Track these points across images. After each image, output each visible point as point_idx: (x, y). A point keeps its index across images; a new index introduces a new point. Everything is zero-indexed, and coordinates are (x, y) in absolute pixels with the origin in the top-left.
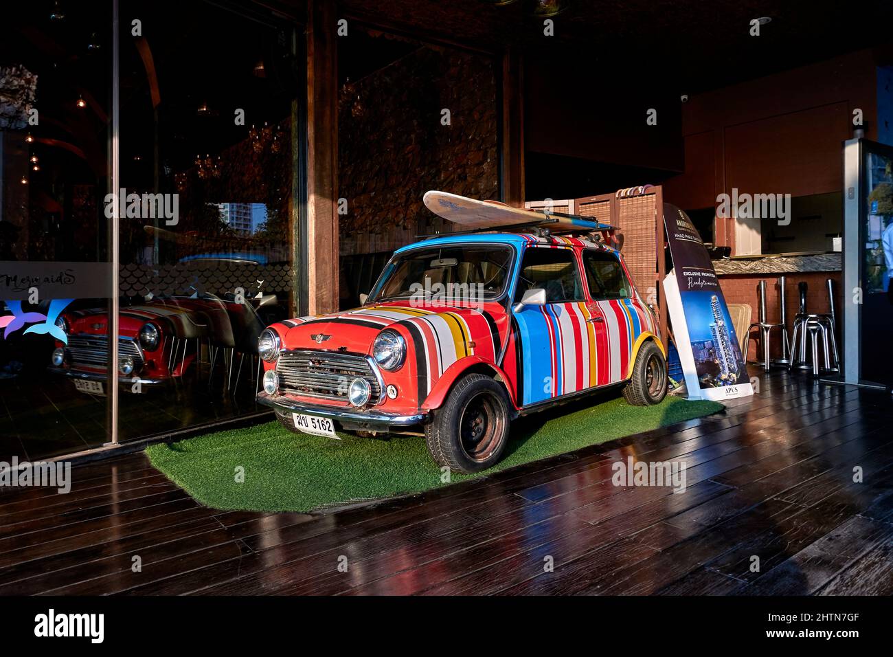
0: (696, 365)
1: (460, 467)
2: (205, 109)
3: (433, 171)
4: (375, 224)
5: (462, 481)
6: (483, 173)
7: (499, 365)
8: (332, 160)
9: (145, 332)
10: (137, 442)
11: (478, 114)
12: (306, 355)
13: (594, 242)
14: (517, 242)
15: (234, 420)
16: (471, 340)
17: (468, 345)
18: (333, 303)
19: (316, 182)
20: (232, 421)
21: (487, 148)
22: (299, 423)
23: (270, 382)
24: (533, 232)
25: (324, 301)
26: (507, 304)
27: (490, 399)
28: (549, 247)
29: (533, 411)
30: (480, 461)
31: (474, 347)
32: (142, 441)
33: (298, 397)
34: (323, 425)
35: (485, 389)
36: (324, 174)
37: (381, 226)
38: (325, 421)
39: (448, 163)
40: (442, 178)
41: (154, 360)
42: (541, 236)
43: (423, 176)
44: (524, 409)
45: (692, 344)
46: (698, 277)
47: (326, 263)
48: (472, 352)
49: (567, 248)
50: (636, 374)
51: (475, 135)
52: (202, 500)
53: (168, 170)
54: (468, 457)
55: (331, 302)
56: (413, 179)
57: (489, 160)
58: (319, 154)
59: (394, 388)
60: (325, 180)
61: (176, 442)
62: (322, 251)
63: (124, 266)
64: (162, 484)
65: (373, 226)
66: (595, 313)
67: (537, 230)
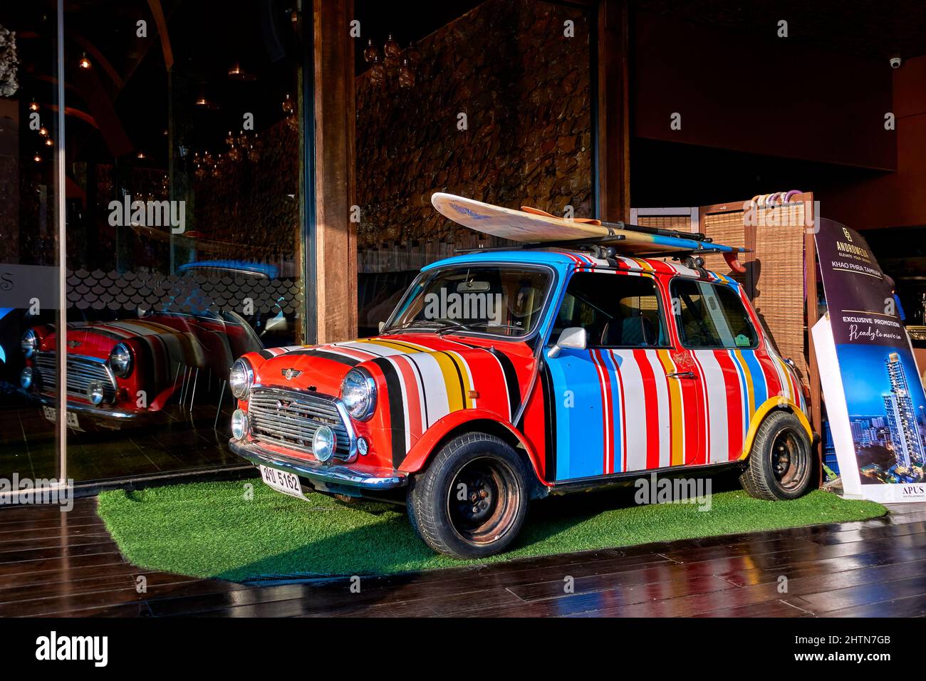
0: (856, 449)
1: (450, 550)
2: (238, 72)
3: (516, 161)
4: (446, 231)
5: (451, 567)
6: (575, 166)
7: (515, 424)
8: (347, 146)
9: (116, 354)
10: (90, 485)
11: (570, 85)
12: (275, 394)
13: (694, 269)
14: (560, 264)
15: (216, 471)
16: (473, 389)
17: (467, 395)
18: (349, 331)
19: (325, 175)
20: (213, 471)
21: (581, 132)
22: (267, 477)
23: (238, 424)
24: (592, 251)
25: (336, 328)
26: (537, 345)
27: (498, 466)
28: (614, 272)
29: (572, 490)
30: (479, 545)
31: (477, 398)
32: (97, 484)
33: (271, 446)
34: (289, 481)
35: (488, 453)
36: (336, 164)
37: (455, 232)
38: (291, 477)
39: (533, 152)
40: (527, 172)
41: (128, 389)
42: (600, 257)
43: (504, 167)
44: (557, 486)
45: (852, 419)
46: (868, 325)
47: (339, 280)
48: (473, 404)
49: (644, 275)
50: (756, 455)
51: (565, 113)
52: (130, 557)
53: (183, 152)
54: (460, 537)
55: (346, 330)
56: (492, 171)
57: (583, 149)
58: (330, 138)
59: (364, 442)
60: (338, 172)
61: (137, 490)
62: (333, 264)
63: (72, 272)
64: (98, 535)
65: (445, 233)
66: (685, 365)
67: (597, 249)
